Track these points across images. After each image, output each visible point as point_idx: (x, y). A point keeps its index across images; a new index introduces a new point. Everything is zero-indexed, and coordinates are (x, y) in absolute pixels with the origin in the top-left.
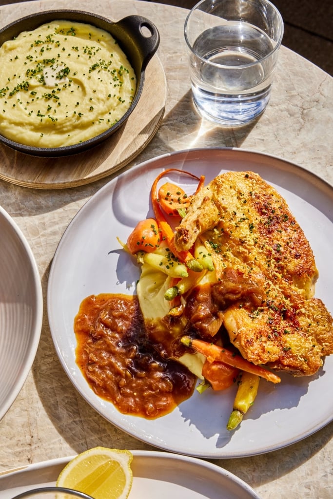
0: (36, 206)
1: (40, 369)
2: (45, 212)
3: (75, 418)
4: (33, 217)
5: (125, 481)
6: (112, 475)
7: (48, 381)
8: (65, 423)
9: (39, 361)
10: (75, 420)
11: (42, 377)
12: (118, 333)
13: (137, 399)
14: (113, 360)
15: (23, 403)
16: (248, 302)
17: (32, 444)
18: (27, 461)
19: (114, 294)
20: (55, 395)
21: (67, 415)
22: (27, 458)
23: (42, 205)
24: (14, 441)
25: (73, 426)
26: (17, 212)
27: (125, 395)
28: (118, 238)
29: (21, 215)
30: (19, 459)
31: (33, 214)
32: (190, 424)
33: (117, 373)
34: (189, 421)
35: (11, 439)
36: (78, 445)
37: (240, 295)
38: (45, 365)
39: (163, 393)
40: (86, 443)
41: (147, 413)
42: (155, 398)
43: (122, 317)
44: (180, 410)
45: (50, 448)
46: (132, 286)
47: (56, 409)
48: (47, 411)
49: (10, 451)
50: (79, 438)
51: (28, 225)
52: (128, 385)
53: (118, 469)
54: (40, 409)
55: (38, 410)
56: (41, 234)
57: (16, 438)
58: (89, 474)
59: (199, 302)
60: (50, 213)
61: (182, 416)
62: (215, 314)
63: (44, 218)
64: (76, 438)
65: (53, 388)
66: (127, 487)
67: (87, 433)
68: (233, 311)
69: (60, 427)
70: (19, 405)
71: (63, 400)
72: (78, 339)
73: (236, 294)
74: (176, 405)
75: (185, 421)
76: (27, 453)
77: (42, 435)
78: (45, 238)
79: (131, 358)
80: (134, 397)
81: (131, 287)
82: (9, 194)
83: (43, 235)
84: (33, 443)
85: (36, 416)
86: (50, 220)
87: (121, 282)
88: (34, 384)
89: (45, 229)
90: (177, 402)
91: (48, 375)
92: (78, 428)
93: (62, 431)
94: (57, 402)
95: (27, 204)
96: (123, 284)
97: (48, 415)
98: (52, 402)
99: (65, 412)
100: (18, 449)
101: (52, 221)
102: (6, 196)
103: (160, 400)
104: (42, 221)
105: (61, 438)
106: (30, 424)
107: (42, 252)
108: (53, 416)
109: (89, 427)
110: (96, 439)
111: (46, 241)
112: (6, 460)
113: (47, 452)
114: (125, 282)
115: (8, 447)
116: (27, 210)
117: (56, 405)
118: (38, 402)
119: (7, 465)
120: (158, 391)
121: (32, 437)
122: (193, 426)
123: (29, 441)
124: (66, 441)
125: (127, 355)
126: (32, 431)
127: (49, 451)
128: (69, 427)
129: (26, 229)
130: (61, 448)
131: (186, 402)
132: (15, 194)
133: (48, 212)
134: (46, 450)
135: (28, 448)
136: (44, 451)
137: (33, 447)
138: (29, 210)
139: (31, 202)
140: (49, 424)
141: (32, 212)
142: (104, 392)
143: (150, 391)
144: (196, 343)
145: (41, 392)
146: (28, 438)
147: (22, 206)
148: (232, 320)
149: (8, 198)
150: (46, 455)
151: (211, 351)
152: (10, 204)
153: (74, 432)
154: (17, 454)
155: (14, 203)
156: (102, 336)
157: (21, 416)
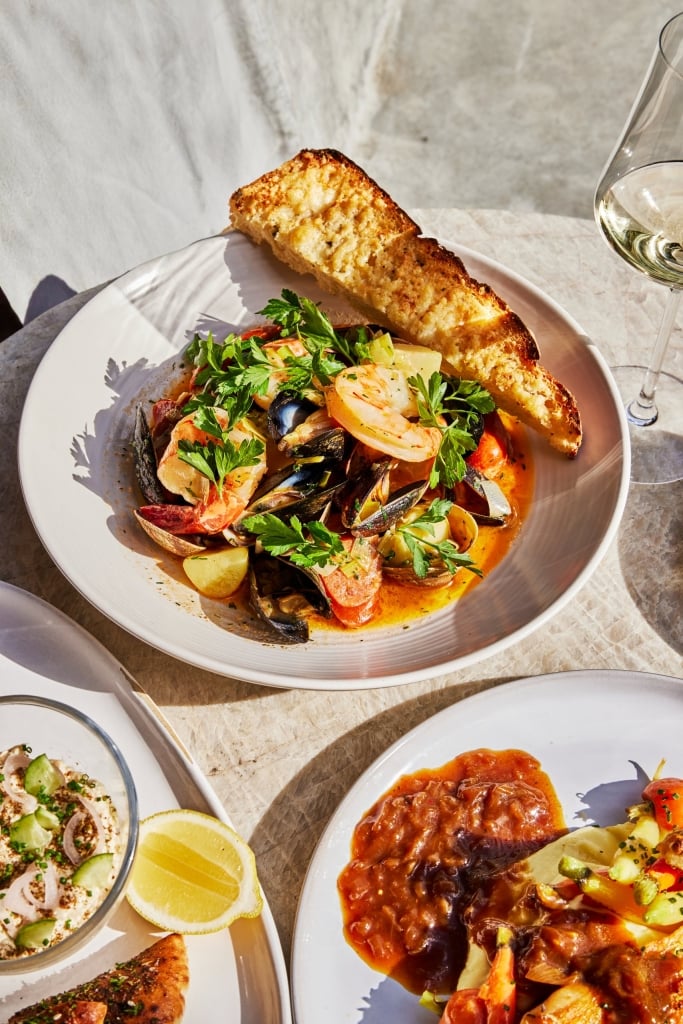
0: (667, 618)
1: (375, 731)
2: (662, 636)
3: (309, 816)
4: (645, 622)
5: (211, 920)
6: (212, 893)
7: (359, 752)
8: (294, 803)
9: (389, 725)
10: (306, 817)
11: (362, 740)
12: (482, 825)
13: (371, 899)
14: (427, 832)
15: (307, 727)
16: (619, 1016)
17: (242, 766)
18: (212, 768)
19: (555, 796)
20: (338, 770)
21: (310, 801)
22: (217, 766)
23: (673, 627)
24: (237, 737)
25: (294, 817)
26: (640, 595)
27: (371, 875)
28: (663, 762)
29: (639, 603)
30: (210, 754)
31: (650, 620)
32: (360, 1009)
33: (405, 848)
34: (367, 1005)
35: (241, 731)
36: (264, 837)
37: (623, 994)
38: (385, 737)
39: (400, 939)
40: (273, 847)
41: (353, 925)
42: (386, 929)
43: (515, 821)
44: (381, 984)
45: (244, 795)
46: (585, 820)
47: (315, 781)
48: (306, 769)
49: (220, 737)
50: (276, 834)
51: (625, 619)
52: (391, 875)
53: (226, 899)
54: (305, 755)
55: (303, 753)
56: (619, 644)
57: (244, 739)
58: (203, 855)
59: (586, 931)
60: (665, 644)
61: (372, 990)
62: (572, 967)
63: (651, 638)
64: (275, 829)
65: (349, 762)
66: (201, 926)
67: (290, 844)
68: (590, 995)
69: (285, 797)
70: (302, 721)
71: (334, 786)
72: (446, 767)
73: (624, 988)
74: (388, 972)
75: (365, 999)
76: (224, 764)
77: (263, 774)
78: (615, 654)
79: (443, 862)
80: (374, 891)
81: (581, 819)
82: (668, 571)
83: (618, 649)
84: (246, 766)
85: (291, 754)
86: (652, 649)
87: (583, 800)
88: (346, 731)
89: (631, 648)
90: (395, 973)
91: (370, 747)
92: (293, 827)
93: (279, 803)
94: (328, 778)
95: (664, 604)
96: (582, 804)
97: (300, 773)
98: (325, 771)
99: (314, 796)
100: (227, 748)
101: (652, 653)
102: (662, 568)
103: (386, 939)
104: (643, 637)
105: (268, 805)
106: (275, 750)
107: (586, 658)
108: (301, 781)
109: (301, 843)
110: (284, 861)
111: (609, 658)
112: (203, 736)
113: (236, 792)
114: (587, 806)
115: (226, 732)
116: (651, 608)
117: (321, 777)
118: (317, 748)
119: (195, 741)
120: (401, 930)
121: (254, 761)
122: (360, 1016)
123: (245, 758)
124: (264, 816)
125: (446, 852)
126: (265, 757)
127: (239, 795)
128: (291, 811)
129: (616, 620)
130: (249, 812)
131: (400, 989)
132: (673, 578)
133: (665, 640)
134: (240, 789)
135: (234, 761)
136: (237, 787)
137: (238, 768)
138: (655, 612)
139: (671, 609)
140: (284, 778)
141: (652, 616)
142: (364, 838)
143: (394, 915)
144: (506, 955)
145: (337, 746)
146: (251, 756)
147: (657, 598)
148: (569, 998)
149: (661, 572)
150: (231, 793)
151: (499, 985)
152: (651, 579)
153: (284, 821)
154: (219, 749)
155: (655, 584)
156: (466, 800)
157: (285, 733)
